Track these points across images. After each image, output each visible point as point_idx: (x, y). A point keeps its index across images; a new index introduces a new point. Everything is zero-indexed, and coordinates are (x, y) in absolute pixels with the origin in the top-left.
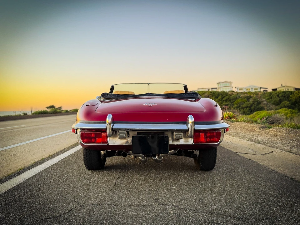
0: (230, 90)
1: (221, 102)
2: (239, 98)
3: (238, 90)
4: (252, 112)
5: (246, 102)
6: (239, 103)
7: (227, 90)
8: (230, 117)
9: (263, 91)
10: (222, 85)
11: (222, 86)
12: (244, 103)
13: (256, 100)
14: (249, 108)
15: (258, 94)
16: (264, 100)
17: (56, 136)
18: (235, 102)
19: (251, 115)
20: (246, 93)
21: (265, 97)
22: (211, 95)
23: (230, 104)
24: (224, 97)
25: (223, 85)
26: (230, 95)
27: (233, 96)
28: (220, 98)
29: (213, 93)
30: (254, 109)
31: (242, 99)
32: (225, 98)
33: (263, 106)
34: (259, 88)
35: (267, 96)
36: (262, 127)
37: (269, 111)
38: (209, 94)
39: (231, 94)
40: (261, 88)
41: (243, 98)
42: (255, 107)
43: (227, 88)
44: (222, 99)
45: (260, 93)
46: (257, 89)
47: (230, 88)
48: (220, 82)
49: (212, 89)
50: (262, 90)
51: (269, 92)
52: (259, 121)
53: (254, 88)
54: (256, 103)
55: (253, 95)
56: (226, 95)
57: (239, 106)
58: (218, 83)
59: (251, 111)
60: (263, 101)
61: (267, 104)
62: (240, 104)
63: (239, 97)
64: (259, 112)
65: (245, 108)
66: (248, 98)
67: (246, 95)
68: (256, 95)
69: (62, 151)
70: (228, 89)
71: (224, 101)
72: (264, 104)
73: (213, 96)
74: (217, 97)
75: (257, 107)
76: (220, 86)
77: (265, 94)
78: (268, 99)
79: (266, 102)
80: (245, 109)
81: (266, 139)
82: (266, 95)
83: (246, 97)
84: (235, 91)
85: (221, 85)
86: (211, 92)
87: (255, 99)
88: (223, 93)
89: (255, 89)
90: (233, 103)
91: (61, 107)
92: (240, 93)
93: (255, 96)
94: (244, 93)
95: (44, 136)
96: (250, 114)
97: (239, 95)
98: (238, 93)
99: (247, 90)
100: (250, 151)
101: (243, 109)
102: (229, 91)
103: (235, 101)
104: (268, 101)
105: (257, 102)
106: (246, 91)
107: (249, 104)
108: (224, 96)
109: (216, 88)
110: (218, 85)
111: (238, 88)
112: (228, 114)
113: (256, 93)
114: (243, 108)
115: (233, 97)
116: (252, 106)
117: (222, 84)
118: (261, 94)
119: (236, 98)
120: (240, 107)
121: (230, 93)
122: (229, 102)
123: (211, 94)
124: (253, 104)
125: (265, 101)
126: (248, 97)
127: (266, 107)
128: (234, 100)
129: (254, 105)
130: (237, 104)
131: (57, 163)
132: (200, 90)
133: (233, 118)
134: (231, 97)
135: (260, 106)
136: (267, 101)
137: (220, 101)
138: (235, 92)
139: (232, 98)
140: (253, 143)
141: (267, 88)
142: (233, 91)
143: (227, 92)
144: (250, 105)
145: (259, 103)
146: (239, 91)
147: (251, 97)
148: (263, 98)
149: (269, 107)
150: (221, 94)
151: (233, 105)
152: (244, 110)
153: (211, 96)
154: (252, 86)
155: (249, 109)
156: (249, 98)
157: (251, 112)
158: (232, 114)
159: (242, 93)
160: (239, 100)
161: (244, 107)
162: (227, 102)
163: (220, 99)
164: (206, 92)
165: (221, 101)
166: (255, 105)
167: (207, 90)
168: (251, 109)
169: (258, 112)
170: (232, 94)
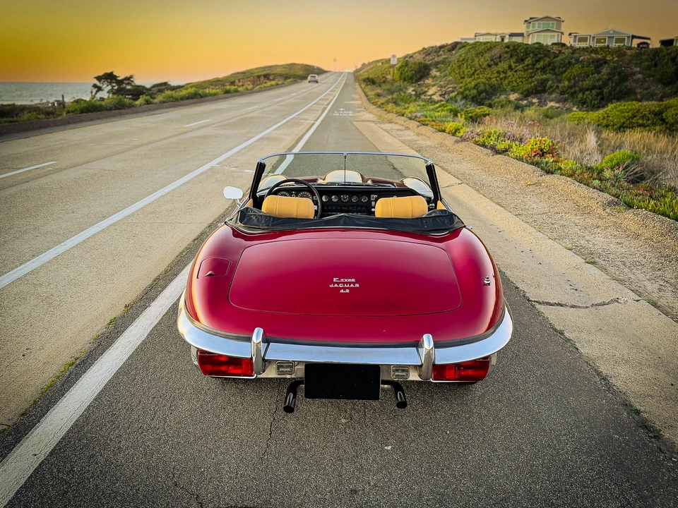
0: (556, 41)
1: (531, 73)
2: (575, 64)
3: (575, 41)
4: (604, 103)
5: (592, 74)
6: (574, 78)
7: (548, 40)
8: (542, 150)
9: (639, 45)
10: (537, 26)
11: (537, 29)
12: (588, 76)
13: (618, 70)
14: (598, 91)
15: (625, 54)
16: (638, 69)
17: (132, 215)
18: (564, 75)
19: (601, 111)
20: (595, 51)
21: (640, 63)
22: (506, 52)
23: (553, 80)
24: (538, 61)
25: (539, 27)
26: (556, 56)
27: (561, 57)
28: (528, 61)
29: (512, 48)
30: (610, 93)
31: (583, 67)
32: (541, 64)
33: (634, 85)
34: (628, 37)
35: (646, 60)
36: (609, 204)
37: (645, 103)
38: (503, 51)
39: (557, 52)
40: (633, 37)
41: (585, 63)
42: (612, 87)
43: (550, 34)
44: (534, 65)
45: (628, 52)
46: (622, 40)
47: (556, 34)
48: (531, 19)
49: (511, 35)
50: (636, 42)
51: (653, 49)
52: (607, 174)
53: (616, 36)
54: (617, 77)
55: (612, 55)
56: (546, 55)
57: (574, 86)
58: (526, 21)
59: (602, 99)
60: (634, 74)
61: (644, 81)
62: (577, 78)
63: (577, 61)
64: (619, 106)
65: (588, 90)
66: (599, 64)
67: (593, 55)
68: (617, 57)
69: (152, 287)
70: (552, 37)
71: (538, 69)
72: (637, 81)
73: (512, 56)
74: (522, 60)
75: (618, 90)
76: (531, 29)
77: (641, 54)
78: (649, 68)
79: (640, 76)
80: (588, 92)
81: (613, 247)
82: (644, 57)
83: (593, 62)
84: (569, 45)
85: (534, 27)
86: (508, 47)
87: (615, 68)
88: (536, 48)
89: (618, 40)
90: (559, 77)
91: (131, 77)
92: (580, 48)
93: (616, 59)
94: (589, 50)
95: (105, 217)
96: (598, 108)
97: (576, 55)
98: (574, 50)
99: (599, 41)
100: (569, 287)
101: (583, 94)
102: (553, 44)
103: (565, 71)
104: (648, 72)
105: (619, 74)
106: (595, 45)
107: (598, 80)
108: (539, 56)
109: (521, 35)
110: (528, 27)
111: (575, 36)
112: (538, 143)
113: (620, 52)
114: (583, 90)
115: (562, 59)
116: (605, 84)
117: (537, 23)
118: (631, 55)
119: (570, 63)
120: (577, 89)
121: (555, 49)
122: (550, 73)
123: (508, 50)
124: (609, 79)
125: (640, 73)
126: (598, 61)
127: (640, 88)
128: (564, 69)
129: (610, 83)
130: (569, 80)
131: (144, 343)
132: (482, 39)
133: (549, 153)
134: (556, 59)
135: (626, 87)
136: (644, 74)
137: (527, 70)
138: (568, 48)
139: (557, 64)
140: (579, 260)
141: (649, 39)
142: (564, 45)
143: (547, 46)
144: (600, 83)
145: (624, 78)
146: (578, 45)
147: (606, 62)
148: (636, 65)
149: (647, 89)
150: (533, 52)
151: (559, 81)
152: (585, 97)
153: (506, 55)
154: (611, 32)
155: (598, 94)
156: (601, 65)
157: (602, 101)
158: (548, 144)
159: (584, 49)
160: (576, 69)
161: (587, 87)
162: (545, 73)
163: (528, 65)
164: (496, 44)
165: (530, 71)
166: (614, 84)
167: (499, 40)
168: (601, 93)
169: (619, 103)
170: (560, 52)
